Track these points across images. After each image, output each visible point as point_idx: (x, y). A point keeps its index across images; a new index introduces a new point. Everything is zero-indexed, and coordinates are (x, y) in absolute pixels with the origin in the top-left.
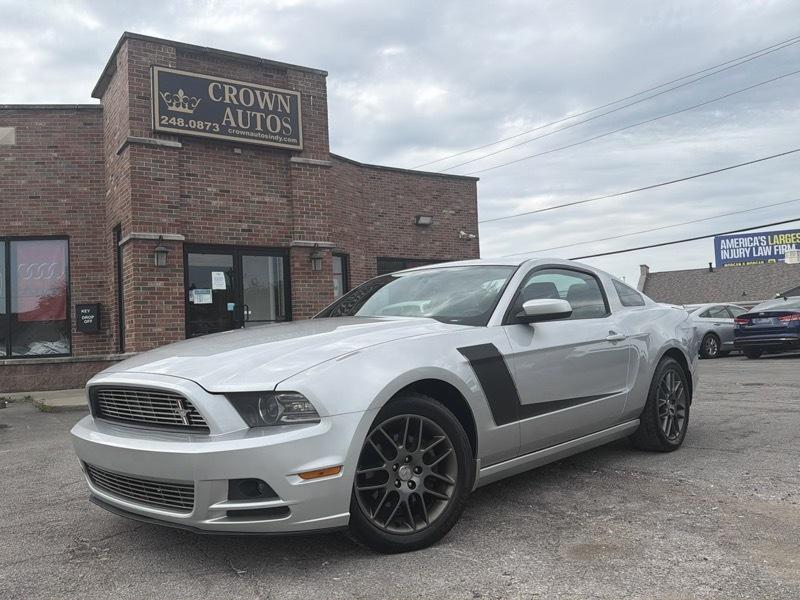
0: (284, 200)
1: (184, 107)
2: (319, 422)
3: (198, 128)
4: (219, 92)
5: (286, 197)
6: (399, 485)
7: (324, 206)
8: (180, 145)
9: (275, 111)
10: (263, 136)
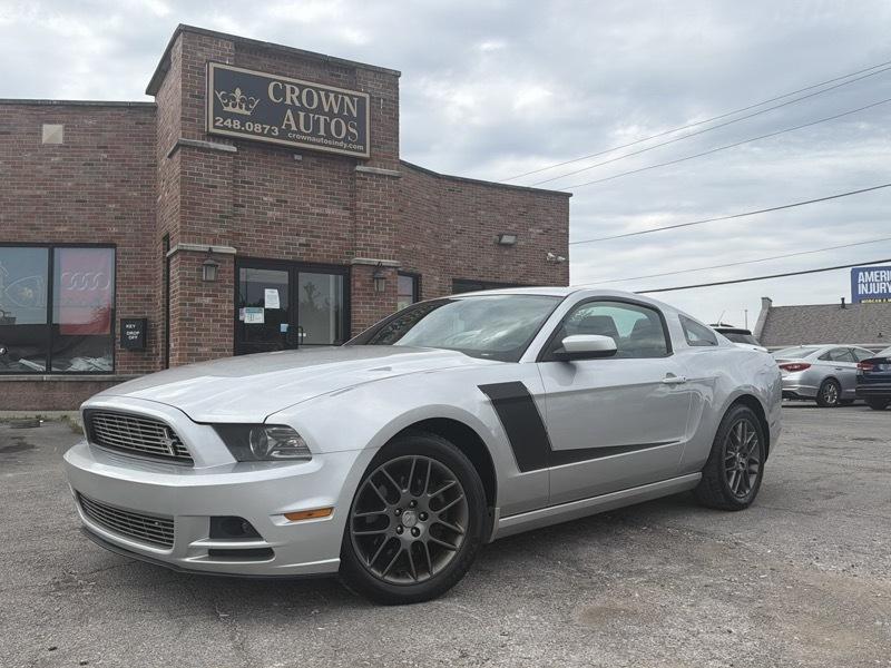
0: (347, 213)
1: (241, 108)
2: (309, 459)
3: (256, 132)
4: (280, 92)
6: (401, 532)
7: (390, 221)
8: (234, 149)
9: (340, 114)
10: (326, 142)
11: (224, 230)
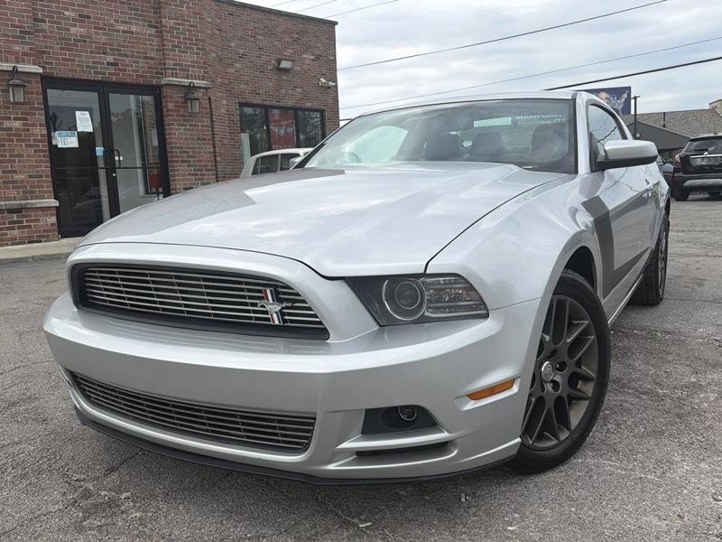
0: (153, 31)
2: (486, 316)
7: (197, 40)
11: (26, 48)
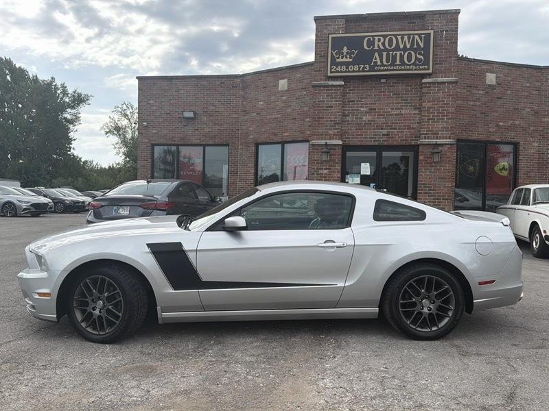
0: (417, 111)
1: (346, 58)
3: (355, 71)
4: (371, 43)
5: (418, 108)
7: (448, 113)
8: (343, 83)
9: (411, 48)
10: (400, 68)
11: (336, 131)
